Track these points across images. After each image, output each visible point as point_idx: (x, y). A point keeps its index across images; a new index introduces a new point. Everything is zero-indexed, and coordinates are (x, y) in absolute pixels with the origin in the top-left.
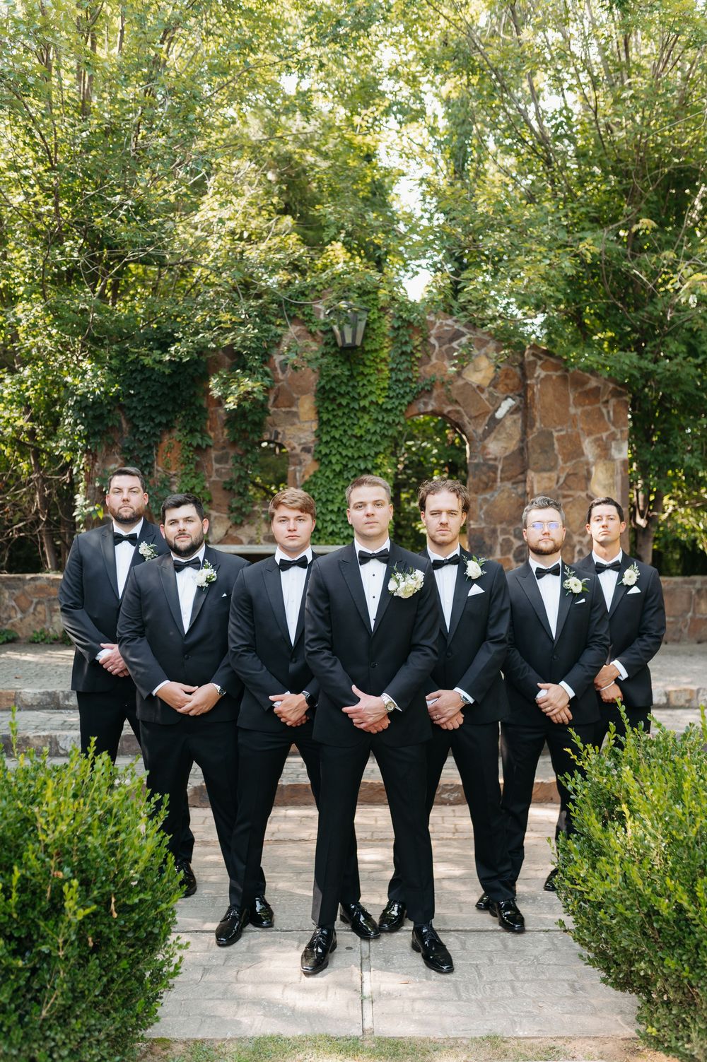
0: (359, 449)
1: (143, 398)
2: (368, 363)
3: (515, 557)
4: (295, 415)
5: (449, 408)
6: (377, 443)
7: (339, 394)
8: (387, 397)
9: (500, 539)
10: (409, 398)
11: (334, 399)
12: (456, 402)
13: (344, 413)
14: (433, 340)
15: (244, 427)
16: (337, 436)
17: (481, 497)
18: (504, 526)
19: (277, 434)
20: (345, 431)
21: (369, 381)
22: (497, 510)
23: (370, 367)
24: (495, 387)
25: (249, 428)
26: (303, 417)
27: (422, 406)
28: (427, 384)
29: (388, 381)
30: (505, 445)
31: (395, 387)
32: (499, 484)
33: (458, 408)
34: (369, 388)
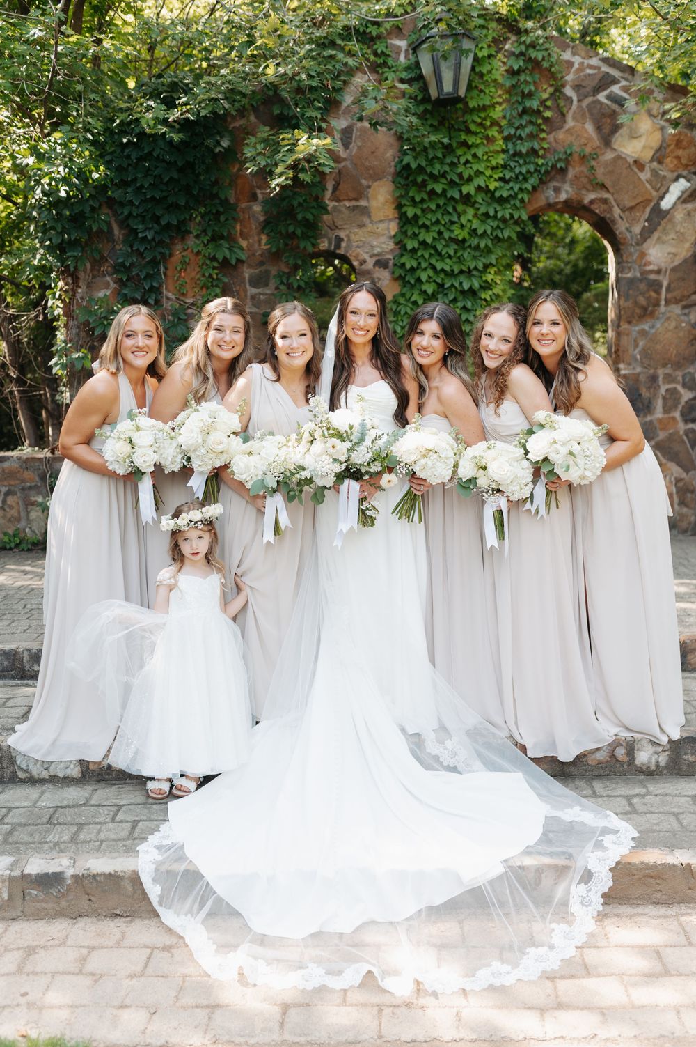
0: (460, 260)
1: (142, 186)
2: (473, 127)
3: (682, 414)
4: (365, 211)
5: (592, 196)
6: (488, 251)
7: (432, 176)
8: (502, 179)
9: (663, 390)
10: (533, 180)
11: (424, 184)
12: (603, 186)
13: (438, 206)
14: (569, 91)
15: (291, 229)
16: (429, 240)
17: (637, 328)
18: (668, 370)
19: (339, 240)
20: (440, 233)
21: (475, 156)
22: (658, 347)
23: (476, 134)
24: (660, 162)
25: (299, 232)
26: (377, 214)
27: (551, 193)
28: (560, 160)
29: (502, 156)
30: (673, 250)
31: (513, 164)
32: (662, 308)
33: (606, 195)
34: (475, 167)
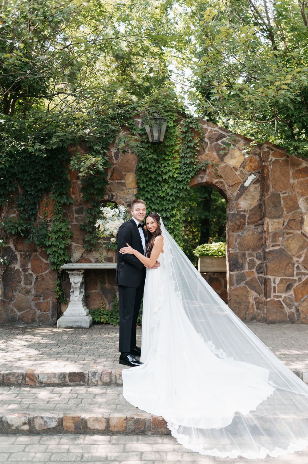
0: (162, 205)
1: (31, 174)
2: (167, 153)
3: (256, 270)
4: (124, 184)
5: (217, 180)
6: (173, 202)
7: (150, 171)
8: (179, 173)
9: (248, 260)
10: (192, 174)
11: (147, 175)
12: (221, 177)
13: (153, 183)
14: (206, 140)
15: (92, 191)
16: (149, 197)
17: (236, 234)
18: (250, 252)
19: (113, 196)
20: (154, 194)
21: (168, 164)
22: (245, 242)
23: (169, 155)
24: (244, 168)
25: (95, 192)
26: (128, 186)
27: (200, 179)
28: (203, 166)
29: (179, 164)
30: (250, 203)
31: (184, 168)
32: (247, 226)
33: (222, 180)
34: (168, 168)
